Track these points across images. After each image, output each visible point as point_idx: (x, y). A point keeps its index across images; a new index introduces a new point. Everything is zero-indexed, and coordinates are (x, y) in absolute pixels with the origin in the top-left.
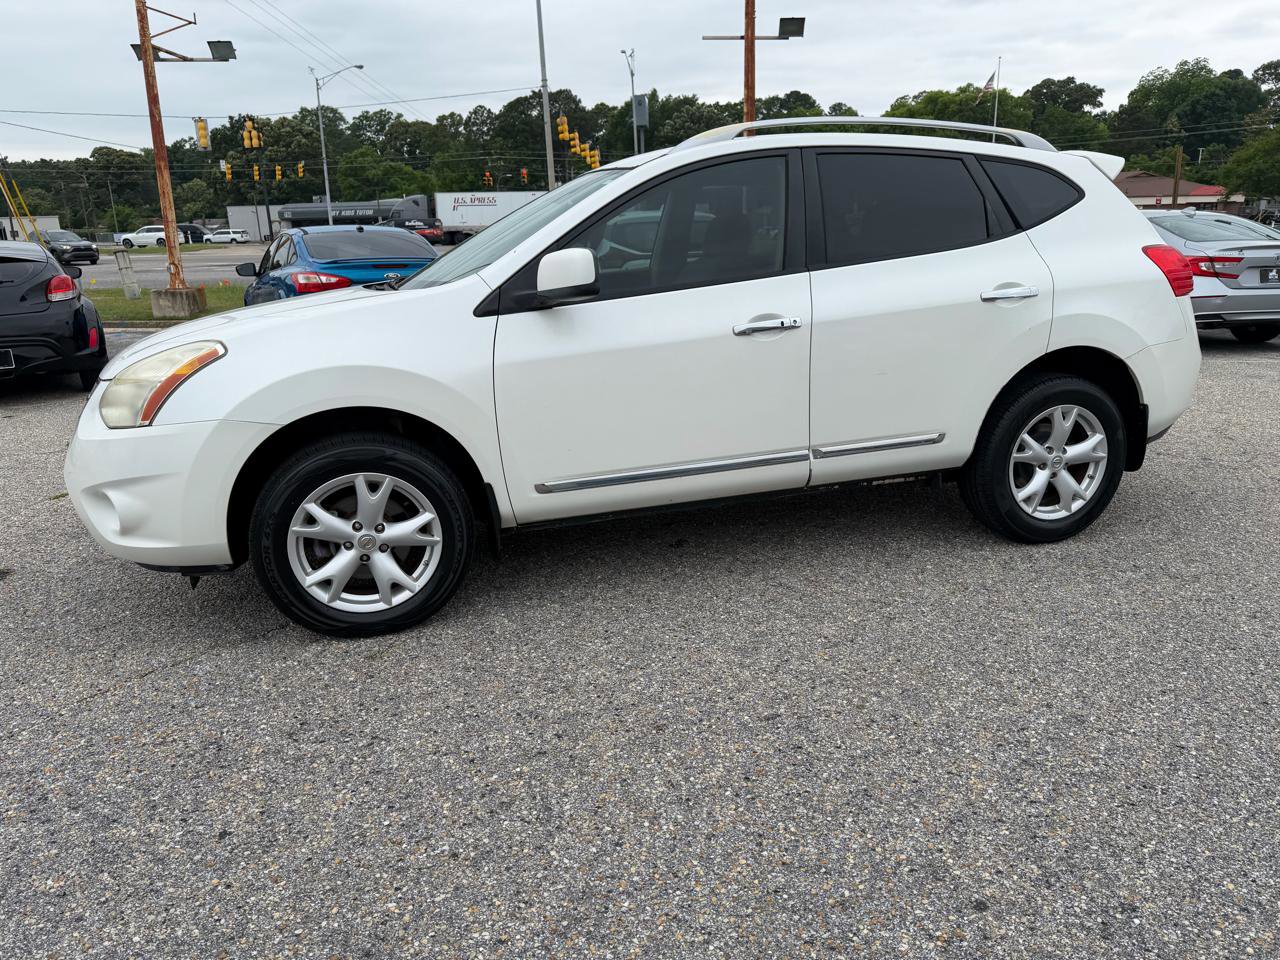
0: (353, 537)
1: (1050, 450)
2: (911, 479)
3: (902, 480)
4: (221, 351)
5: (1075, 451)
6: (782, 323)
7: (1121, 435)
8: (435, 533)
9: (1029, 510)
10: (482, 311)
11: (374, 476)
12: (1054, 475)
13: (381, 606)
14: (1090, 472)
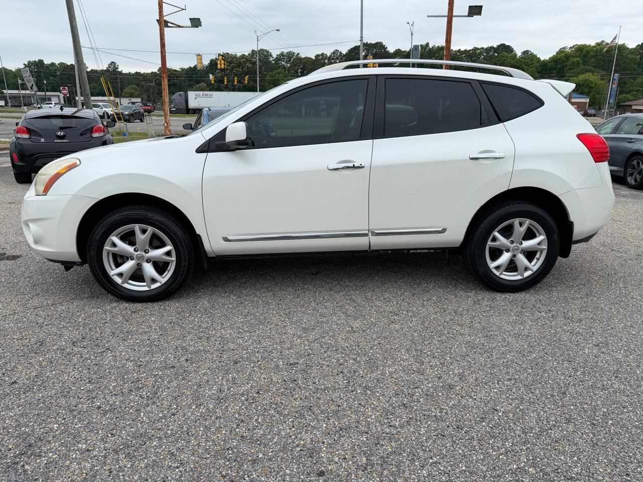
0: (133, 254)
1: (512, 242)
2: (432, 251)
3: (427, 251)
4: (78, 163)
5: (527, 244)
6: (354, 165)
7: (556, 237)
8: (173, 256)
9: (497, 273)
10: (199, 150)
11: (144, 226)
12: (514, 256)
13: (146, 289)
14: (538, 256)
